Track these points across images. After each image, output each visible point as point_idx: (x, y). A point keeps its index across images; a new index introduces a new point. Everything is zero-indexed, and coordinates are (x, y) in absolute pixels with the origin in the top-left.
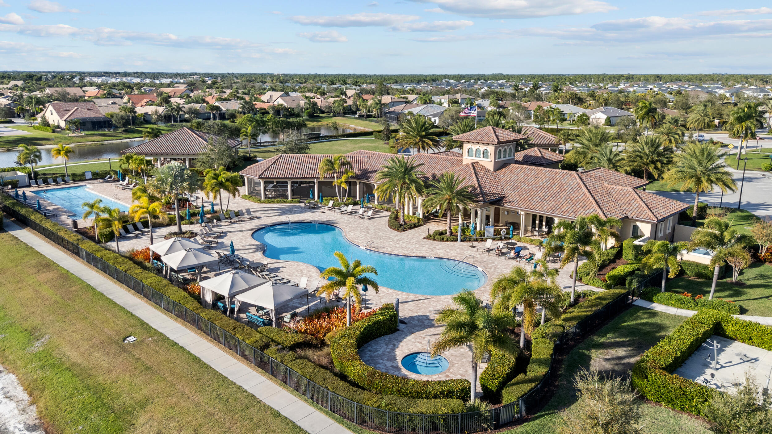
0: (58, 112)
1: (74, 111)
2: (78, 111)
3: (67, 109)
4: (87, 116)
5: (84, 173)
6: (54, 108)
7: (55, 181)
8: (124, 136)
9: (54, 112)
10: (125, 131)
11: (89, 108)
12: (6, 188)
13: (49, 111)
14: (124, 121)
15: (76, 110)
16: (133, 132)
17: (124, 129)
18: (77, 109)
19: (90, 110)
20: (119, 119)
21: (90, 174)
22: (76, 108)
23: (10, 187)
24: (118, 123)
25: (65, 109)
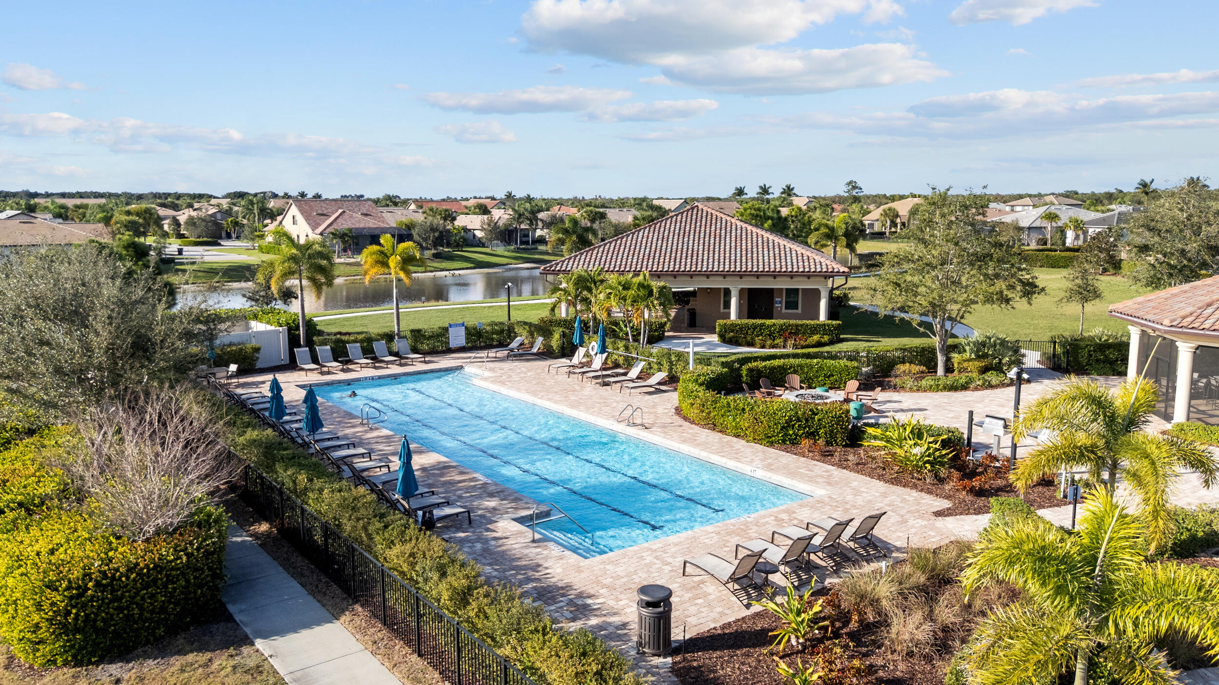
0: (308, 217)
1: (338, 217)
2: (346, 216)
3: (325, 212)
4: (362, 225)
5: (446, 330)
6: (300, 211)
7: (368, 351)
8: (436, 265)
9: (300, 218)
10: (437, 256)
11: (365, 212)
12: (221, 373)
13: (289, 218)
14: (436, 234)
15: (341, 214)
16: (450, 258)
17: (433, 251)
18: (344, 212)
19: (366, 215)
20: (426, 231)
21: (462, 331)
22: (340, 211)
23: (233, 368)
24: (425, 240)
25: (320, 212)
